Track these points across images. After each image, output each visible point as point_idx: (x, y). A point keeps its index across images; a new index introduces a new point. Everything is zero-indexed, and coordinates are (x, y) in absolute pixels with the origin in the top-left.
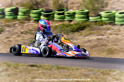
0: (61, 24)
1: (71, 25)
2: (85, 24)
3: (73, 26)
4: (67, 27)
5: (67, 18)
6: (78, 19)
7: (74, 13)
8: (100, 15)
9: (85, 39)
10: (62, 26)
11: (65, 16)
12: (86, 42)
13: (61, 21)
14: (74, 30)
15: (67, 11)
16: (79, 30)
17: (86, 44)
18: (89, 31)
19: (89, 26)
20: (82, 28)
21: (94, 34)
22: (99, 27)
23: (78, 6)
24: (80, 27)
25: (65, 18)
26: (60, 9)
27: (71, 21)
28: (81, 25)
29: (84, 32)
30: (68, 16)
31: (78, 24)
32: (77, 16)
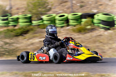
0: (6, 29)
1: (15, 30)
2: (28, 28)
3: (17, 31)
4: (12, 31)
5: (12, 23)
6: (22, 23)
7: (18, 19)
8: (42, 18)
9: (29, 42)
10: (6, 31)
11: (9, 22)
12: (29, 45)
13: (5, 26)
14: (18, 34)
15: (11, 16)
16: (23, 34)
17: (29, 47)
18: (33, 34)
19: (32, 29)
20: (25, 32)
21: (37, 37)
22: (42, 30)
23: (23, 11)
24: (24, 31)
25: (9, 24)
26: (4, 15)
27: (15, 26)
28: (24, 29)
29: (27, 36)
30: (12, 21)
31: (22, 28)
32: (20, 20)
